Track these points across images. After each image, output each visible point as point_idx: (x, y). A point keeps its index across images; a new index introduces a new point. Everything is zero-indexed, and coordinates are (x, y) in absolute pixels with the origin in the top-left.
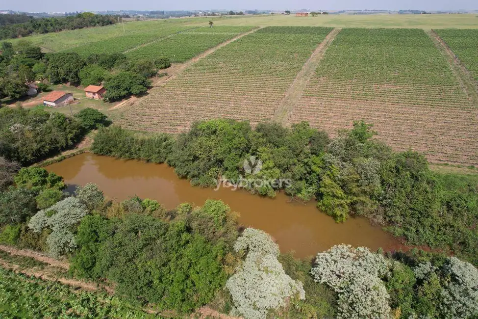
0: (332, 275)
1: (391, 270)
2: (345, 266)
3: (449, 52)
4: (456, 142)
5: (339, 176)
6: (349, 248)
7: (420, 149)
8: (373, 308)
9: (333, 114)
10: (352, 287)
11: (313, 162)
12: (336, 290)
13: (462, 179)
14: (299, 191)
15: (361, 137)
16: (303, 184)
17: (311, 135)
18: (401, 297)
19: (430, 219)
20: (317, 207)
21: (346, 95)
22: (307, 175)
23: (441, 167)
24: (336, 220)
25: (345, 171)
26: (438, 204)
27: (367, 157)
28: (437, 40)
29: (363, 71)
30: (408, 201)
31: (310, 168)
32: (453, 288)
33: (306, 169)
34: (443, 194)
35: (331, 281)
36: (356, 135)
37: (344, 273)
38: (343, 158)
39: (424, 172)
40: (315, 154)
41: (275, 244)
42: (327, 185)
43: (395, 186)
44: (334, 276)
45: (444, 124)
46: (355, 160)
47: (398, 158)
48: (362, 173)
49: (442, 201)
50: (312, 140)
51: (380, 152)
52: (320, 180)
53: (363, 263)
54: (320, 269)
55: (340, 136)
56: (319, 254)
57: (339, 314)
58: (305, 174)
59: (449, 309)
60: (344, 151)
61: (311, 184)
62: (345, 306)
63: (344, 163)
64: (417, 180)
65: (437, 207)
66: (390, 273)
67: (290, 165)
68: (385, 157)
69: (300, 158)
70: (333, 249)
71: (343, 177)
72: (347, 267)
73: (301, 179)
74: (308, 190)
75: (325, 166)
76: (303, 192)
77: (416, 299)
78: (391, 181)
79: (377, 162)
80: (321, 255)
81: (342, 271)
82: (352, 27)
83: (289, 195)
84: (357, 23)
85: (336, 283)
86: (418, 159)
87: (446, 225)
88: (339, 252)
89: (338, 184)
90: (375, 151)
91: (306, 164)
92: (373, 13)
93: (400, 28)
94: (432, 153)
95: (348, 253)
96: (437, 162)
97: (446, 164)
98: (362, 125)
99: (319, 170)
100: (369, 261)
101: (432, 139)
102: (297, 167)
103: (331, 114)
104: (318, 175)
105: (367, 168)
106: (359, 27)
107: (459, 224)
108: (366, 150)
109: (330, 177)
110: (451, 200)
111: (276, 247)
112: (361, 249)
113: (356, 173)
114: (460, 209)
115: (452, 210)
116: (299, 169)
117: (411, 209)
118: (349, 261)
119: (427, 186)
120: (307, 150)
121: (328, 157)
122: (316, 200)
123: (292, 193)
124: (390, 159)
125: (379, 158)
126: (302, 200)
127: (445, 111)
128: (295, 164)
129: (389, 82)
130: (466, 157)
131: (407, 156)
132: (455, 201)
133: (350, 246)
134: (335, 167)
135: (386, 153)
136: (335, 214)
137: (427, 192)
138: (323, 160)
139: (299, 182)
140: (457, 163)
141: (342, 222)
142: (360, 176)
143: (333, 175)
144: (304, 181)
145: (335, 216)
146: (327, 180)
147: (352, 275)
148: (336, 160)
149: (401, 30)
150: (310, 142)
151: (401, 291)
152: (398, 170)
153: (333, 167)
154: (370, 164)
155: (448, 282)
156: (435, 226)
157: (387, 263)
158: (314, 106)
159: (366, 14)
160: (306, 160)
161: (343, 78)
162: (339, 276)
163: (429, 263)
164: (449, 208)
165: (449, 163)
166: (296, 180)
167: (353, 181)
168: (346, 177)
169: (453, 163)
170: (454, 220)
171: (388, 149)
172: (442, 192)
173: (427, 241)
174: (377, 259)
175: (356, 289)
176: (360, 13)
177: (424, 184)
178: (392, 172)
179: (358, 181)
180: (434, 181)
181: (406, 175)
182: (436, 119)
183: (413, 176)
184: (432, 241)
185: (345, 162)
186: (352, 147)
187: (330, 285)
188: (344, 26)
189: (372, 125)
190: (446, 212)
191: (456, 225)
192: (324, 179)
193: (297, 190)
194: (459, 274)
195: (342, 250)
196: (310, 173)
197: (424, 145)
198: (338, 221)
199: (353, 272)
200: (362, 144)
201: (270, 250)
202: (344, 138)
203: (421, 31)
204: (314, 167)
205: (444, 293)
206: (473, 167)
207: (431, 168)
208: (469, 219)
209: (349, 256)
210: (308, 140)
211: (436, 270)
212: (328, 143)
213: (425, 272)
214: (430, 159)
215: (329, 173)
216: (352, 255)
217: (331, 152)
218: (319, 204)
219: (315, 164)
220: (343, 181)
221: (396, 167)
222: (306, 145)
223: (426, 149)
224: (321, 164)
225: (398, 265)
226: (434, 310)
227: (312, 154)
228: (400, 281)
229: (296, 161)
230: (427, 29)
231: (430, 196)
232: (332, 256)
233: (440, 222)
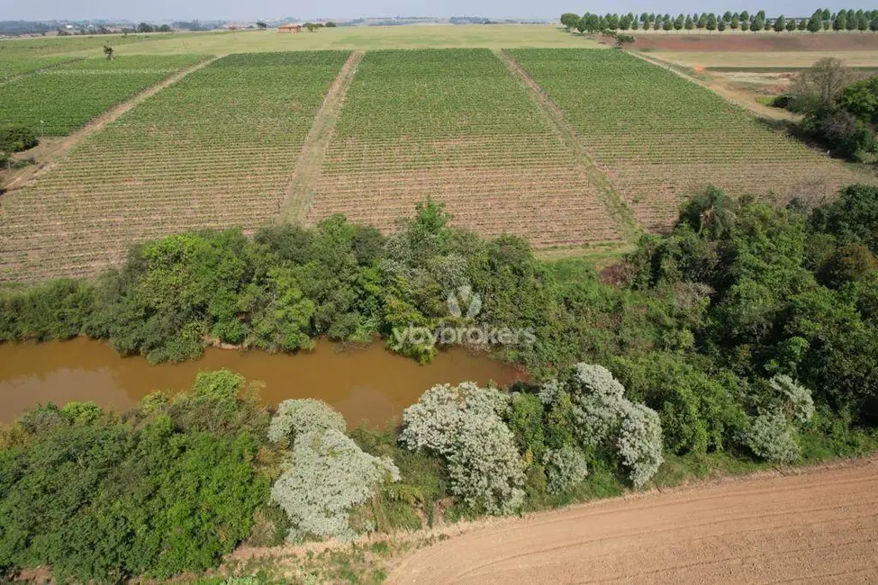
0: (431, 432)
1: (511, 404)
2: (448, 414)
3: (531, 84)
4: (562, 214)
5: (411, 291)
6: (449, 388)
7: (518, 231)
8: (496, 458)
9: (381, 198)
10: (462, 439)
11: (364, 278)
12: (442, 452)
13: (578, 263)
14: (352, 329)
15: (431, 225)
16: (355, 317)
17: (352, 235)
18: (530, 436)
19: (548, 327)
20: (386, 349)
21: (393, 164)
22: (360, 301)
23: (549, 252)
24: (419, 361)
25: (418, 281)
26: (554, 302)
27: (445, 254)
28: (512, 65)
29: (414, 122)
30: (515, 309)
31: (362, 289)
32: (585, 402)
33: (356, 292)
34: (556, 287)
35: (432, 441)
36: (423, 223)
37: (448, 425)
38: (410, 262)
39: (528, 262)
40: (366, 264)
41: (335, 413)
42: (395, 309)
43: (494, 291)
44: (436, 433)
45: (543, 190)
46: (430, 261)
47: (490, 248)
48: (442, 279)
49: (557, 299)
50: (356, 243)
51: (464, 244)
52: (381, 304)
53: (472, 403)
54: (413, 428)
55: (398, 229)
56: (406, 410)
57: (453, 483)
58: (356, 301)
59: (585, 430)
60: (409, 252)
61: (369, 315)
62: (460, 469)
63: (414, 270)
64: (522, 275)
65: (554, 308)
66: (509, 408)
67: (329, 289)
68: (472, 250)
69: (342, 276)
70: (426, 397)
71: (416, 291)
72: (450, 414)
73: (350, 310)
74: (366, 326)
75: (386, 279)
76: (359, 331)
77: (547, 433)
78: (488, 283)
79: (463, 260)
80: (409, 410)
81: (444, 422)
82: (383, 48)
83: (337, 340)
84: (389, 40)
85: (439, 441)
86: (517, 244)
87: (569, 331)
88: (435, 397)
89: (411, 303)
90: (455, 243)
91: (354, 283)
92: (412, 22)
93: (458, 47)
94: (535, 235)
95: (448, 395)
96: (543, 246)
97: (556, 247)
98: (429, 206)
99: (377, 289)
100: (479, 398)
101: (532, 214)
102: (340, 291)
103: (376, 198)
104: (377, 298)
105: (449, 270)
106: (393, 47)
107: (583, 324)
108: (442, 244)
109: (397, 295)
110: (569, 294)
111: (339, 418)
112: (465, 385)
113: (435, 281)
114: (580, 304)
115: (573, 308)
116: (344, 294)
117: (521, 318)
118: (451, 406)
119: (536, 281)
120: (352, 259)
121: (385, 264)
122: (382, 338)
123: (341, 335)
124: (478, 251)
125: (463, 253)
126: (360, 344)
127: (541, 172)
128: (336, 288)
129: (455, 137)
130: (578, 233)
131: (502, 243)
132: (573, 294)
133: (448, 385)
134: (402, 279)
135: (471, 244)
136: (417, 352)
137: (537, 289)
138: (380, 271)
139: (349, 315)
140: (568, 243)
141: (428, 361)
142: (442, 285)
143: (401, 292)
144: (357, 313)
145: (416, 356)
146: (394, 302)
147: (460, 423)
148: (400, 268)
149: (458, 51)
150: (353, 247)
151: (528, 429)
152: (493, 267)
153: (398, 279)
154: (451, 262)
155: (580, 396)
156: (556, 335)
157: (504, 396)
158: (347, 188)
159: (398, 24)
160: (353, 278)
161: (384, 136)
162: (442, 431)
163: (555, 381)
164: (569, 306)
165: (559, 245)
166: (343, 313)
167: (432, 296)
168: (422, 290)
169: (563, 245)
170: (578, 321)
171: (474, 237)
172: (556, 286)
173: (550, 358)
174: (489, 394)
175: (467, 439)
176: (390, 24)
177: (532, 279)
178: (485, 270)
179: (439, 293)
180: (543, 272)
181: (506, 270)
182: (531, 185)
183: (515, 271)
184: (555, 356)
185: (414, 267)
186: (421, 242)
187: (433, 447)
188: (369, 48)
189: (443, 205)
190: (565, 312)
191: (581, 328)
192: (388, 301)
193: (349, 328)
194: (589, 381)
195: (439, 393)
196: (363, 298)
197: (522, 225)
198: (423, 362)
199: (460, 420)
200: (434, 236)
201: (330, 422)
202: (406, 230)
203: (487, 51)
204: (369, 287)
205: (577, 410)
206: (587, 244)
207: (537, 256)
208: (593, 316)
209: (449, 399)
210: (349, 244)
211: (565, 386)
212: (382, 244)
213: (552, 393)
214: (534, 242)
215: (394, 289)
216: (454, 396)
217: (390, 257)
218: (389, 342)
219: (369, 280)
220: (417, 297)
221: (489, 261)
222: (349, 253)
223: (526, 230)
224: (379, 280)
225: (517, 396)
226: (570, 437)
227: (361, 264)
228: (524, 414)
229: (337, 281)
230: (495, 48)
231: (541, 293)
232: (425, 406)
233: (561, 327)
